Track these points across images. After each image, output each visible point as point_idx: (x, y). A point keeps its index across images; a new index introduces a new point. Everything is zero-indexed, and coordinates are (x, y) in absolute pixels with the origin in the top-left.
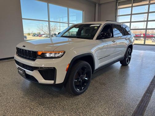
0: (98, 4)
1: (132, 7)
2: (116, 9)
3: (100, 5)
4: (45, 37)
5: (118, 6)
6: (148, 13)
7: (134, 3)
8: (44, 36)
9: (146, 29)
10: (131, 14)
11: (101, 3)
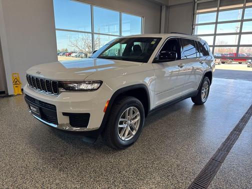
0: (165, 6)
1: (218, 11)
2: (194, 15)
3: (168, 7)
4: (76, 56)
5: (197, 9)
6: (242, 21)
7: (220, 6)
8: (73, 55)
9: (238, 46)
10: (217, 23)
11: (169, 5)
